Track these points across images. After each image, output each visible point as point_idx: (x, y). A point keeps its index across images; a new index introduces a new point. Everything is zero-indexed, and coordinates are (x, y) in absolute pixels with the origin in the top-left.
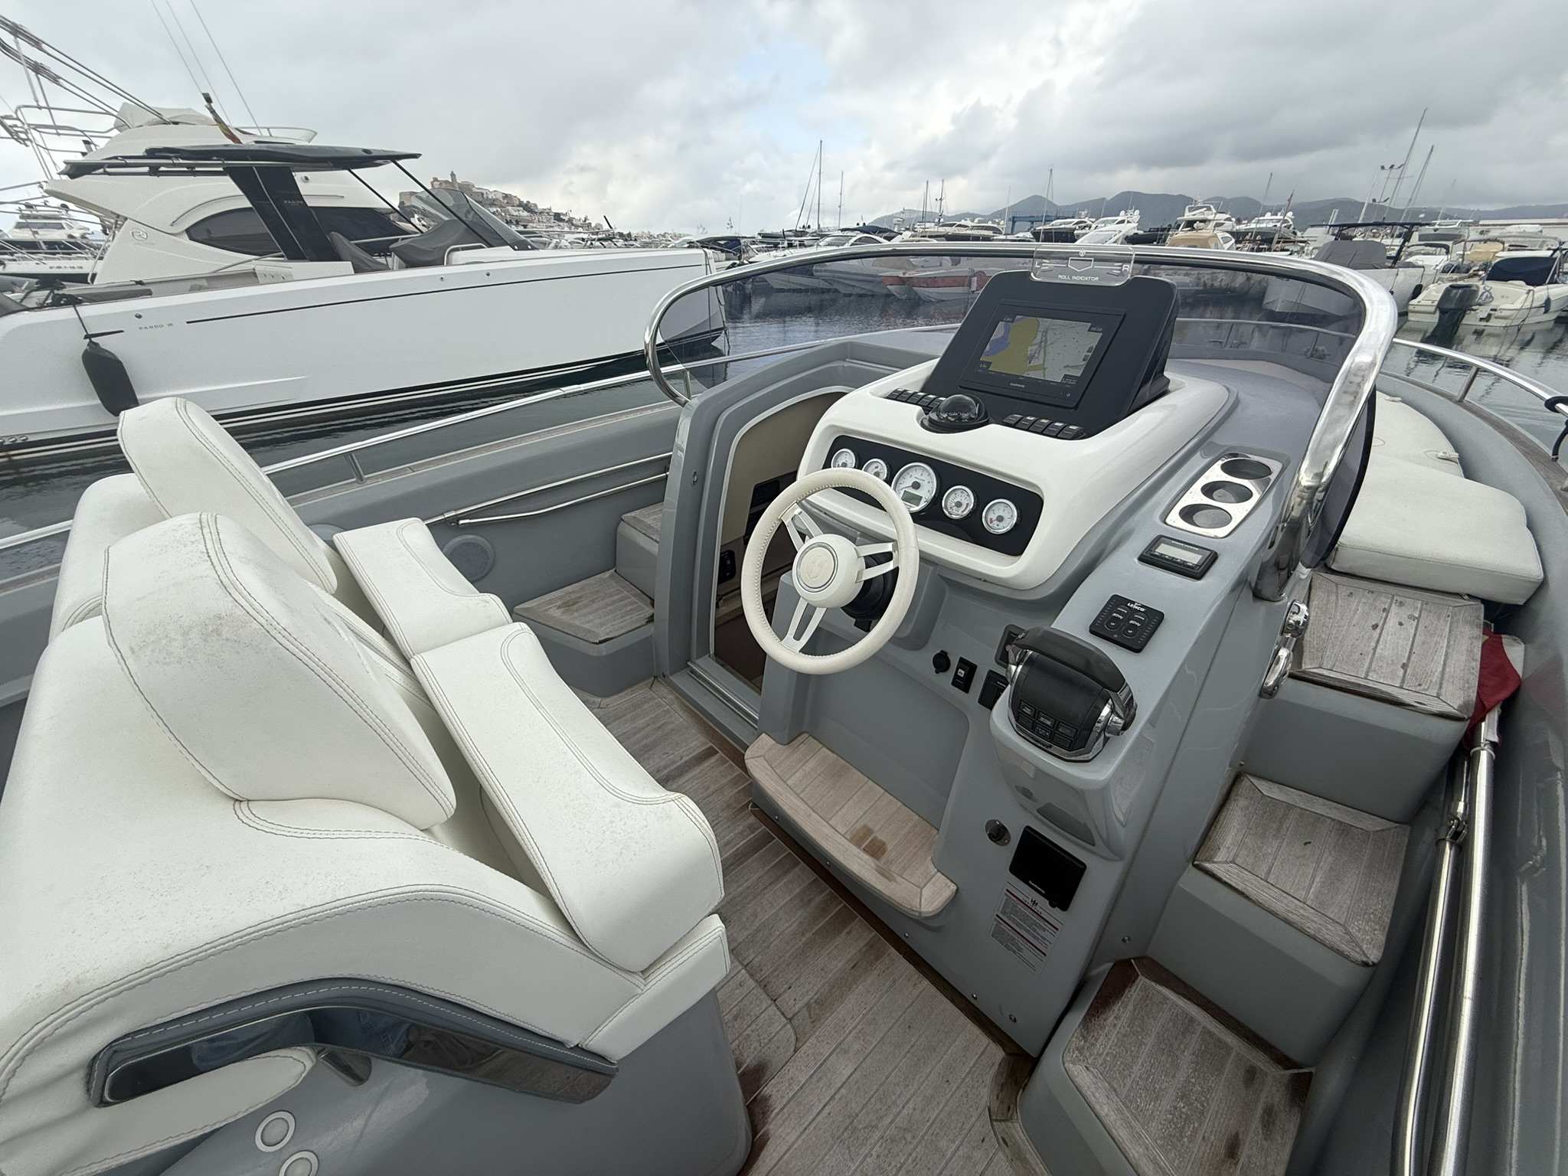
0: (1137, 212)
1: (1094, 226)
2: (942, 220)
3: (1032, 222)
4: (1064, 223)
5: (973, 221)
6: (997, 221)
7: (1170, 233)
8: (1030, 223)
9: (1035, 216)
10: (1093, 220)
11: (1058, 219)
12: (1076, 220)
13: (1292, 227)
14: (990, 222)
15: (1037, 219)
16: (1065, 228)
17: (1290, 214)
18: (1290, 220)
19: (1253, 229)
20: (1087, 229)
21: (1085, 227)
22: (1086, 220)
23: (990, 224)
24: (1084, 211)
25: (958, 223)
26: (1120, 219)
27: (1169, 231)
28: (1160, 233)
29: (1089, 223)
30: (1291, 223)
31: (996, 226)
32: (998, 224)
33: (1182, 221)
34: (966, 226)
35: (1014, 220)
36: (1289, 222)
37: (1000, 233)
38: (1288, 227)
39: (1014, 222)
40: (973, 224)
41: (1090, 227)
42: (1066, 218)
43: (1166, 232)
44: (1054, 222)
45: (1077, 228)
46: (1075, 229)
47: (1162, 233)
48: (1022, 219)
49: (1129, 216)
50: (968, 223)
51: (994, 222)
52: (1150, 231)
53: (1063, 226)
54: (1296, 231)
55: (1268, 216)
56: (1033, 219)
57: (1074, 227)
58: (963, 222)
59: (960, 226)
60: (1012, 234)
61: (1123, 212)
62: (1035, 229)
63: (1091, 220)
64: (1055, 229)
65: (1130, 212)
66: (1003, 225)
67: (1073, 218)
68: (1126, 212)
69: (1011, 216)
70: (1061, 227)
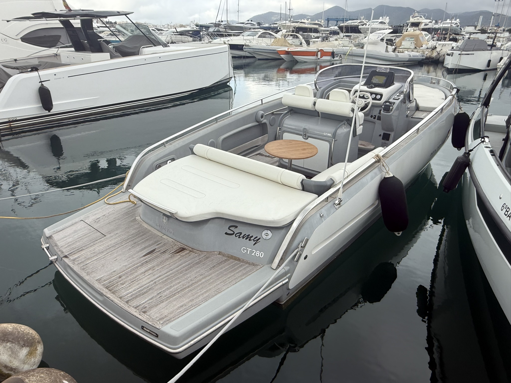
0: (388, 17)
1: (368, 24)
2: (292, 19)
3: (337, 21)
4: (353, 22)
5: (308, 20)
6: (320, 20)
7: (404, 28)
8: (336, 22)
9: (339, 18)
10: (367, 21)
11: (350, 20)
12: (359, 21)
13: (459, 26)
14: (317, 21)
15: (340, 20)
16: (354, 25)
17: (458, 20)
18: (458, 23)
19: (441, 27)
20: (365, 25)
21: (364, 24)
22: (363, 21)
23: (316, 22)
24: (362, 16)
25: (301, 21)
26: (380, 21)
27: (403, 27)
28: (399, 28)
29: (365, 22)
30: (459, 24)
31: (319, 23)
32: (321, 22)
33: (409, 23)
34: (304, 23)
35: (328, 20)
36: (458, 24)
37: (322, 26)
38: (458, 26)
39: (328, 21)
40: (308, 22)
41: (366, 25)
42: (354, 20)
43: (402, 28)
44: (348, 22)
45: (360, 25)
46: (359, 25)
47: (400, 28)
48: (332, 19)
49: (384, 19)
50: (305, 21)
51: (318, 21)
52: (394, 27)
53: (353, 24)
54: (461, 28)
55: (448, 21)
56: (337, 20)
57: (358, 24)
58: (303, 21)
59: (301, 22)
60: (328, 27)
61: (381, 18)
62: (339, 25)
63: (366, 21)
64: (350, 25)
65: (384, 17)
66: (323, 22)
67: (357, 19)
68: (382, 18)
69: (326, 18)
70: (352, 24)
